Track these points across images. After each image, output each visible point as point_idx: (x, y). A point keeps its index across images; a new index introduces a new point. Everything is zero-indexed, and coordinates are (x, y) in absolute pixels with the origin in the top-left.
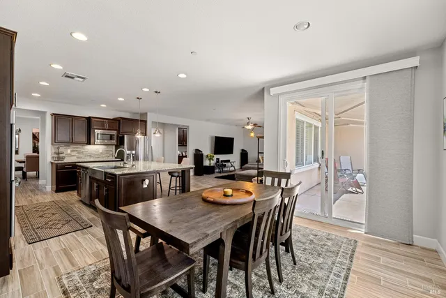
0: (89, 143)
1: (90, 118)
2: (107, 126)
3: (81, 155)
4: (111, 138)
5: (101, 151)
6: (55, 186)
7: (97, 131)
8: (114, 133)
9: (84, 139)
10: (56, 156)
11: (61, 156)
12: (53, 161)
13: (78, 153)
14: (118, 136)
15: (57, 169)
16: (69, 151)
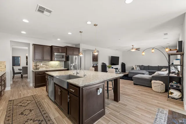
0: (52, 60)
1: (52, 46)
2: (60, 51)
3: (47, 67)
4: (63, 57)
5: (57, 65)
6: (34, 84)
7: (55, 54)
8: (64, 54)
9: (49, 58)
10: (35, 67)
11: (37, 67)
12: (33, 70)
13: (46, 65)
14: (66, 56)
15: (35, 75)
16: (41, 64)
